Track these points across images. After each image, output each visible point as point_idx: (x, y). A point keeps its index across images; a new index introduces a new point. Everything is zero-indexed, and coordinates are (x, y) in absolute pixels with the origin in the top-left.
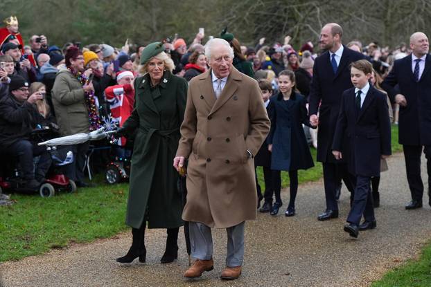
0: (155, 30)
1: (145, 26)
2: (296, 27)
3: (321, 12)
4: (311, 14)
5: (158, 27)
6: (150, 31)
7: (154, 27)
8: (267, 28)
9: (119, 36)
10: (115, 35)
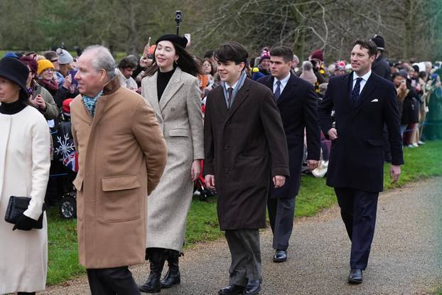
0: (134, 29)
1: (121, 25)
2: (297, 30)
3: (326, 13)
4: (315, 14)
5: (137, 27)
6: (127, 31)
7: (133, 26)
8: (263, 29)
9: (90, 36)
10: (85, 35)
